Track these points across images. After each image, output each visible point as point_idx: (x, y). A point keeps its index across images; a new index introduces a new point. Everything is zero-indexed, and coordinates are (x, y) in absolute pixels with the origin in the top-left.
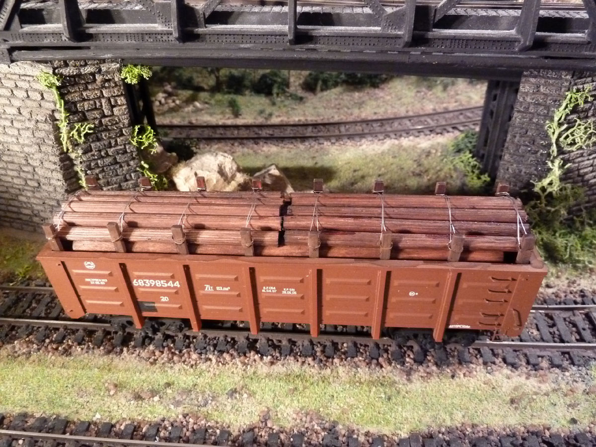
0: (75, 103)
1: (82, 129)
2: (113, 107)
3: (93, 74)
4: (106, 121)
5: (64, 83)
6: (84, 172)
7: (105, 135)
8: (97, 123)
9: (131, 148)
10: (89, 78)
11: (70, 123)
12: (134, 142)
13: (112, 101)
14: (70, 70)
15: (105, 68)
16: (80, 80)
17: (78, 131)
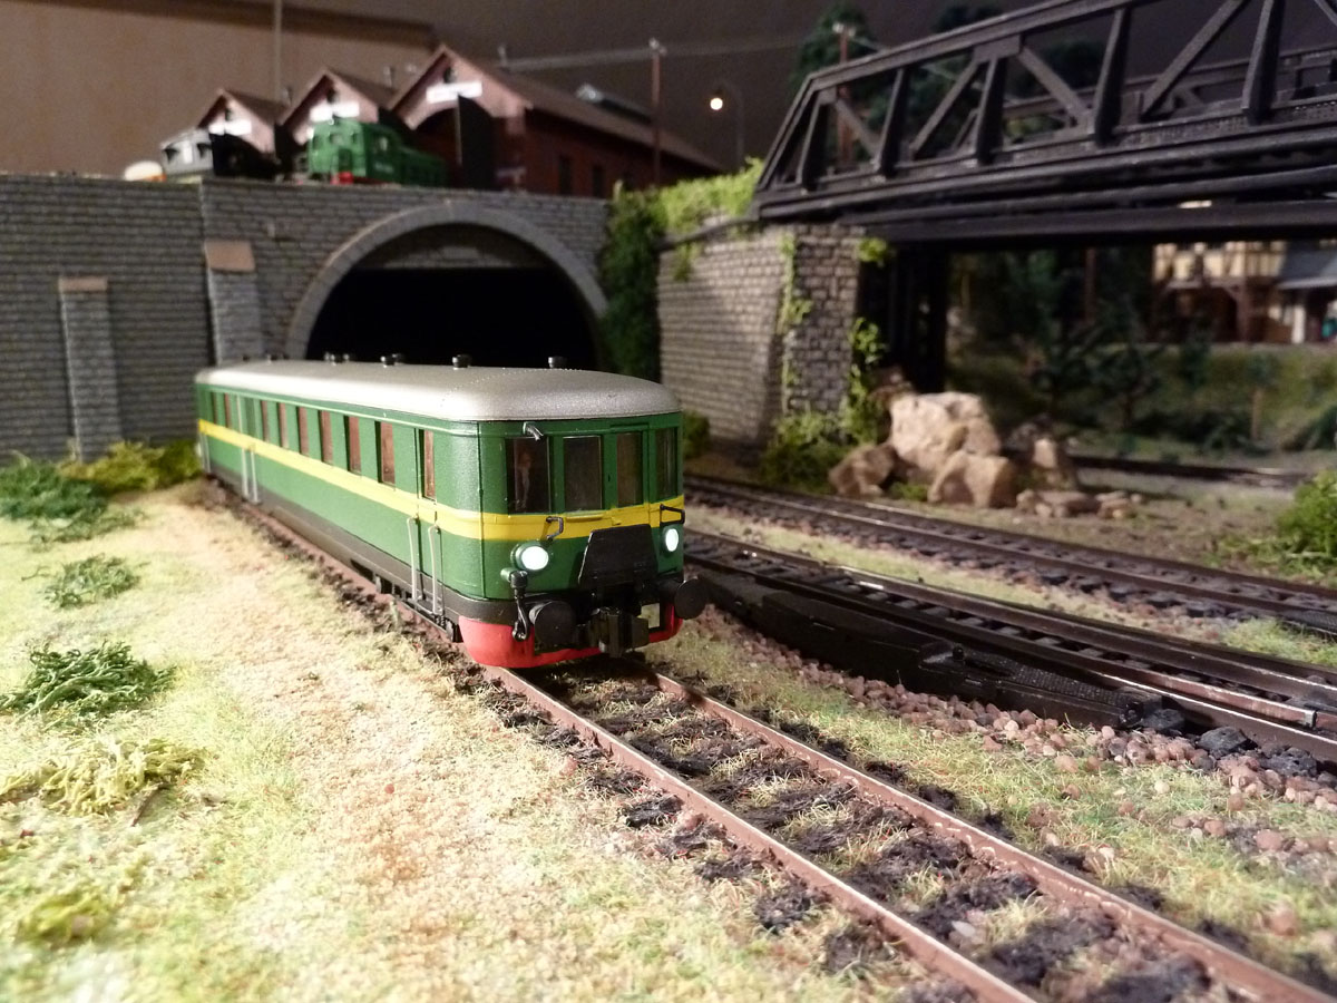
0: (804, 278)
2: (840, 288)
3: (832, 248)
4: (830, 305)
5: (801, 255)
6: (790, 362)
7: (823, 322)
8: (819, 305)
9: (847, 345)
10: (827, 252)
11: (794, 299)
12: (851, 338)
13: (843, 282)
14: (811, 240)
15: (845, 242)
16: (818, 253)
17: (798, 309)
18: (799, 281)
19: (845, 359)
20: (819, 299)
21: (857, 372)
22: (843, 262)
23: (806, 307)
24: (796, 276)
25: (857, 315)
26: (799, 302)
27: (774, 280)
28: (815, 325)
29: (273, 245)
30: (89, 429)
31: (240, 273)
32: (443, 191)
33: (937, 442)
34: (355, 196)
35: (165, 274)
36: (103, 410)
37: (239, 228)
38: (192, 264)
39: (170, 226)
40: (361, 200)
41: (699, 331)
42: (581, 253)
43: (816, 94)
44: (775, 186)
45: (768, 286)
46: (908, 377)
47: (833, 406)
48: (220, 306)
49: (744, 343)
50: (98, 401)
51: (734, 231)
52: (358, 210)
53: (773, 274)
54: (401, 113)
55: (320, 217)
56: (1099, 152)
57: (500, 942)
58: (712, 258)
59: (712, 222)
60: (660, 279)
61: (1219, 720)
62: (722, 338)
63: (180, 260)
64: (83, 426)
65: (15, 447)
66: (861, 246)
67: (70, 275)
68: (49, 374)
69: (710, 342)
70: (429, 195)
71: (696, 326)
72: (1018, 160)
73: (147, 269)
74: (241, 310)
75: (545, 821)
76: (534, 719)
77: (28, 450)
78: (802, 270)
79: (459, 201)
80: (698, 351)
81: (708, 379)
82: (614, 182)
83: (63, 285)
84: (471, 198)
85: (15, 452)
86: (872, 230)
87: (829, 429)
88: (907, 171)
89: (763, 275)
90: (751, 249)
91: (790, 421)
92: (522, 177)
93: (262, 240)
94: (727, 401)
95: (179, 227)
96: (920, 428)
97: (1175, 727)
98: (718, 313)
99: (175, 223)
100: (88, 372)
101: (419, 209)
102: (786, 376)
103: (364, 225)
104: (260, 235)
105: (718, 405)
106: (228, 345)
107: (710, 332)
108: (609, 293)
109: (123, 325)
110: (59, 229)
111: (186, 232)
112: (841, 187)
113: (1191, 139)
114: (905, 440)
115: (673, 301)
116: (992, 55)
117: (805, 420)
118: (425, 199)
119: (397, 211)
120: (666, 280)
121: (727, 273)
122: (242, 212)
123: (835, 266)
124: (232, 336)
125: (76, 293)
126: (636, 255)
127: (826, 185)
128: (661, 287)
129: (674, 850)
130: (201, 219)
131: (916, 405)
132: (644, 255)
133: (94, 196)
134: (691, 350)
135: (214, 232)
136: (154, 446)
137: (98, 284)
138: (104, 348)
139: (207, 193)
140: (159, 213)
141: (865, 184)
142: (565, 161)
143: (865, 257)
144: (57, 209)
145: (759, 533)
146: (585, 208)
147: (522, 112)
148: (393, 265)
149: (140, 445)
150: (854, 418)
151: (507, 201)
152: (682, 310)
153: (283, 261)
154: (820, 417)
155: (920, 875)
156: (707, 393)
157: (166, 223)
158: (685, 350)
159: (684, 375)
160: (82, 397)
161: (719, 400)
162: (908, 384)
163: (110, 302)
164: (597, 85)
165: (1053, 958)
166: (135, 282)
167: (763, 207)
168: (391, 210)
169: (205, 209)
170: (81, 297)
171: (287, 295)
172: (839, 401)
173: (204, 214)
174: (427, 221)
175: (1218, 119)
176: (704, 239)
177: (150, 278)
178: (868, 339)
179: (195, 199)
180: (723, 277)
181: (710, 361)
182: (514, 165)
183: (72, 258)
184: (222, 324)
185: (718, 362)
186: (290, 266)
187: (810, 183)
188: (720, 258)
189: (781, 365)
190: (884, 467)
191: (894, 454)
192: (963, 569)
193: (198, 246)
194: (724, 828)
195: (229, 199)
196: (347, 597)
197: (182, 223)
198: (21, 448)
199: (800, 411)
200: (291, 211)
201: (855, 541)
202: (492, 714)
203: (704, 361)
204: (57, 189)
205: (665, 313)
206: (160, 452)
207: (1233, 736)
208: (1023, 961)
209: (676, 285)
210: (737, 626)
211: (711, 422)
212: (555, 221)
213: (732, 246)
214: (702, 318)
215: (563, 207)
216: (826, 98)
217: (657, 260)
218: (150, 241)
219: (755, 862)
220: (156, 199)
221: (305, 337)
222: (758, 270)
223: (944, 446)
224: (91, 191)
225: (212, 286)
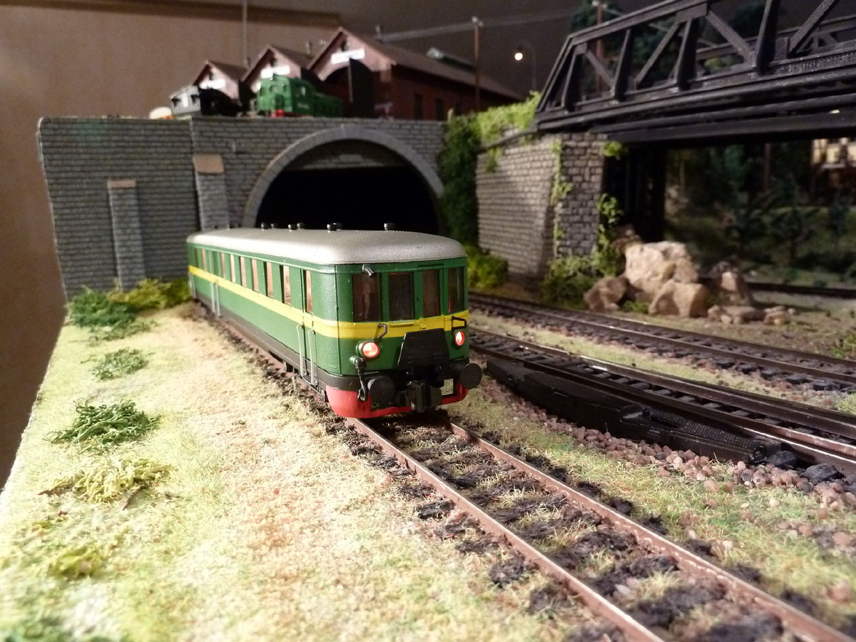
2: (591, 175)
4: (584, 185)
5: (565, 153)
6: (559, 223)
7: (580, 197)
8: (577, 185)
9: (595, 212)
10: (582, 151)
11: (561, 183)
12: (599, 207)
13: (593, 171)
14: (571, 143)
15: (594, 144)
16: (577, 152)
17: (564, 189)
18: (564, 170)
19: (595, 221)
20: (577, 182)
21: (603, 229)
22: (593, 157)
23: (569, 187)
24: (563, 167)
25: (602, 192)
26: (564, 184)
27: (548, 170)
28: (575, 199)
29: (235, 156)
30: (127, 272)
31: (215, 174)
32: (340, 119)
33: (655, 274)
34: (285, 124)
35: (170, 176)
36: (135, 260)
37: (214, 147)
38: (186, 170)
39: (173, 147)
40: (289, 127)
41: (502, 205)
42: (426, 155)
43: (574, 47)
44: (548, 109)
45: (544, 175)
46: (637, 231)
47: (587, 252)
48: (203, 195)
49: (530, 212)
50: (131, 254)
51: (522, 139)
52: (287, 133)
53: (547, 167)
54: (315, 71)
55: (263, 138)
56: (760, 79)
57: (327, 586)
58: (509, 157)
59: (509, 134)
60: (477, 171)
61: (819, 459)
62: (516, 208)
63: (179, 167)
64: (123, 270)
65: (83, 283)
66: (605, 147)
67: (114, 178)
68: (103, 238)
69: (508, 211)
70: (331, 122)
71: (500, 201)
72: (706, 86)
73: (159, 173)
74: (215, 198)
75: (368, 514)
76: (371, 451)
77: (91, 285)
78: (565, 164)
79: (349, 125)
80: (502, 217)
81: (507, 235)
82: (447, 110)
83: (110, 184)
84: (356, 123)
85: (83, 286)
86: (612, 136)
87: (584, 266)
88: (632, 97)
89: (541, 167)
90: (534, 151)
91: (559, 261)
92: (391, 109)
93: (227, 153)
94: (520, 250)
95: (178, 147)
96: (644, 265)
97: (789, 463)
98: (514, 192)
99: (176, 144)
100: (125, 237)
101: (324, 131)
102: (556, 233)
103: (291, 143)
104: (227, 150)
105: (514, 252)
106: (208, 219)
107: (509, 205)
108: (444, 182)
109: (145, 208)
110: (108, 151)
111: (183, 150)
112: (591, 108)
113: (823, 68)
114: (634, 274)
115: (485, 185)
116: (688, 18)
117: (569, 261)
118: (327, 125)
119: (310, 133)
120: (481, 171)
121: (519, 166)
122: (216, 137)
123: (588, 160)
124: (210, 213)
125: (118, 189)
126: (462, 156)
127: (580, 107)
128: (478, 177)
129: (445, 534)
130: (191, 142)
131: (642, 250)
132: (467, 155)
133: (128, 129)
134: (497, 217)
135: (198, 149)
136: (165, 282)
137: (131, 183)
138: (134, 222)
139: (194, 126)
140: (167, 139)
141: (606, 106)
142: (418, 97)
143: (608, 153)
144: (106, 138)
145: (533, 335)
146: (430, 127)
147: (389, 67)
148: (309, 167)
149: (156, 281)
150: (600, 259)
151: (379, 124)
152: (491, 191)
153: (242, 166)
154: (578, 259)
155: (600, 554)
156: (507, 244)
157: (170, 145)
158: (493, 217)
159: (493, 233)
160: (122, 252)
161: (515, 248)
162: (637, 237)
163: (138, 194)
164: (440, 49)
165: (679, 611)
166: (153, 182)
167: (540, 123)
168: (306, 132)
169: (194, 135)
170: (121, 191)
171: (244, 187)
172: (591, 248)
173: (193, 139)
174: (329, 139)
175: (841, 54)
176: (504, 144)
177: (161, 179)
178: (610, 208)
179: (188, 130)
180: (516, 169)
181: (509, 224)
182: (384, 101)
183: (115, 168)
184: (204, 206)
185: (513, 224)
186: (245, 169)
187: (570, 107)
188: (515, 156)
189: (553, 225)
190: (620, 290)
191: (627, 283)
192: (664, 357)
193: (190, 159)
194: (479, 521)
195: (208, 128)
196: (269, 374)
197: (180, 144)
198: (86, 283)
199: (565, 255)
200: (245, 135)
201: (595, 339)
202: (345, 447)
203: (505, 223)
204: (106, 126)
205: (481, 193)
206: (168, 285)
207: (827, 470)
208: (659, 612)
209: (488, 175)
210: (509, 394)
211: (510, 263)
212: (411, 137)
213: (522, 149)
214: (503, 196)
215: (416, 127)
216: (581, 50)
217: (475, 159)
218: (161, 156)
219: (494, 543)
220: (164, 130)
221: (254, 213)
222: (538, 164)
223: (660, 276)
224: (125, 127)
225: (198, 183)
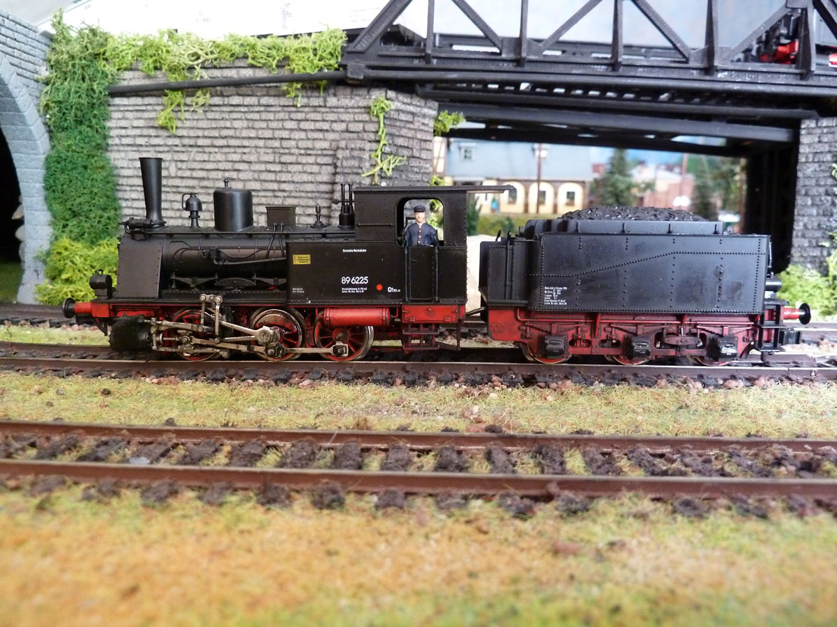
0: (393, 136)
1: (392, 162)
2: (421, 149)
3: (413, 114)
4: (414, 163)
5: (390, 115)
7: (408, 176)
8: (405, 161)
10: (410, 118)
11: (383, 154)
13: (422, 144)
14: (397, 104)
15: (423, 111)
16: (403, 117)
17: (389, 163)
20: (405, 157)
22: (423, 127)
23: (395, 161)
24: (386, 133)
25: (432, 172)
26: (389, 157)
28: (401, 177)
78: (390, 130)
115: (136, 146)
123: (416, 129)
132: (100, 94)
146: (25, 31)
213: (268, 100)
215: (8, 25)
